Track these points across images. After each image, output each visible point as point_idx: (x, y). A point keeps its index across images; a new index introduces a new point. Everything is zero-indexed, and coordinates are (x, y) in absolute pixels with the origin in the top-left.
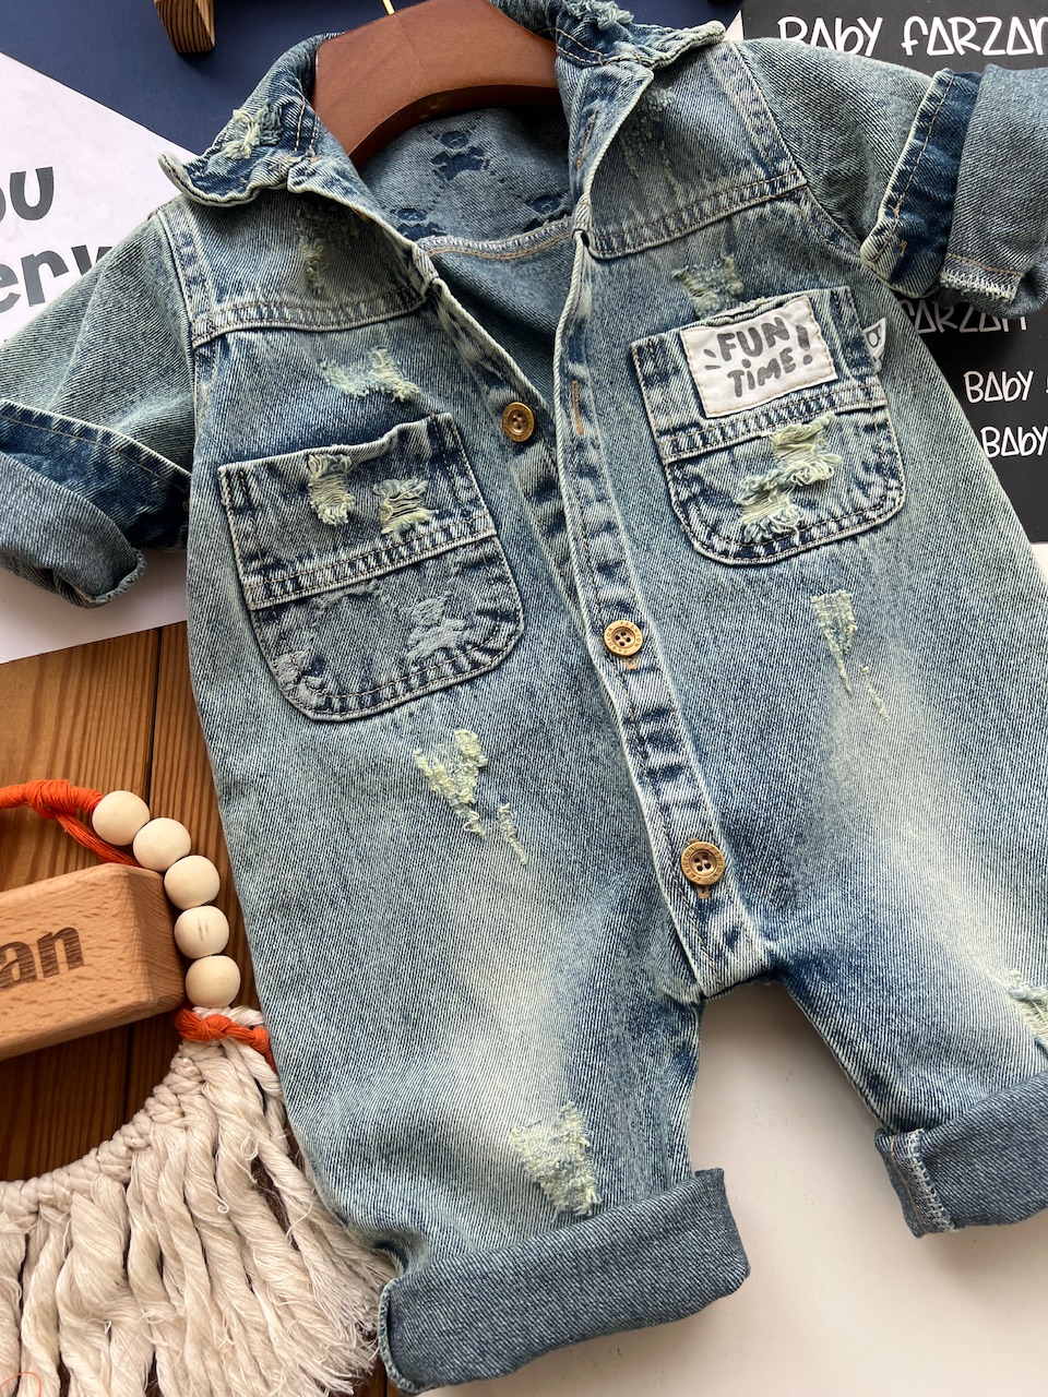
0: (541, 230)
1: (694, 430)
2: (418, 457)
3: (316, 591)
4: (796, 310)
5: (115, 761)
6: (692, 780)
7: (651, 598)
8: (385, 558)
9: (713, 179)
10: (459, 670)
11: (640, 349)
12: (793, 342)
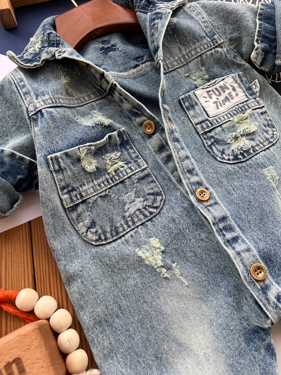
0: (140, 67)
1: (207, 122)
2: (116, 145)
3: (88, 197)
6: (243, 241)
7: (207, 179)
8: (110, 181)
9: (194, 44)
10: (146, 216)
11: (183, 99)
12: (231, 90)
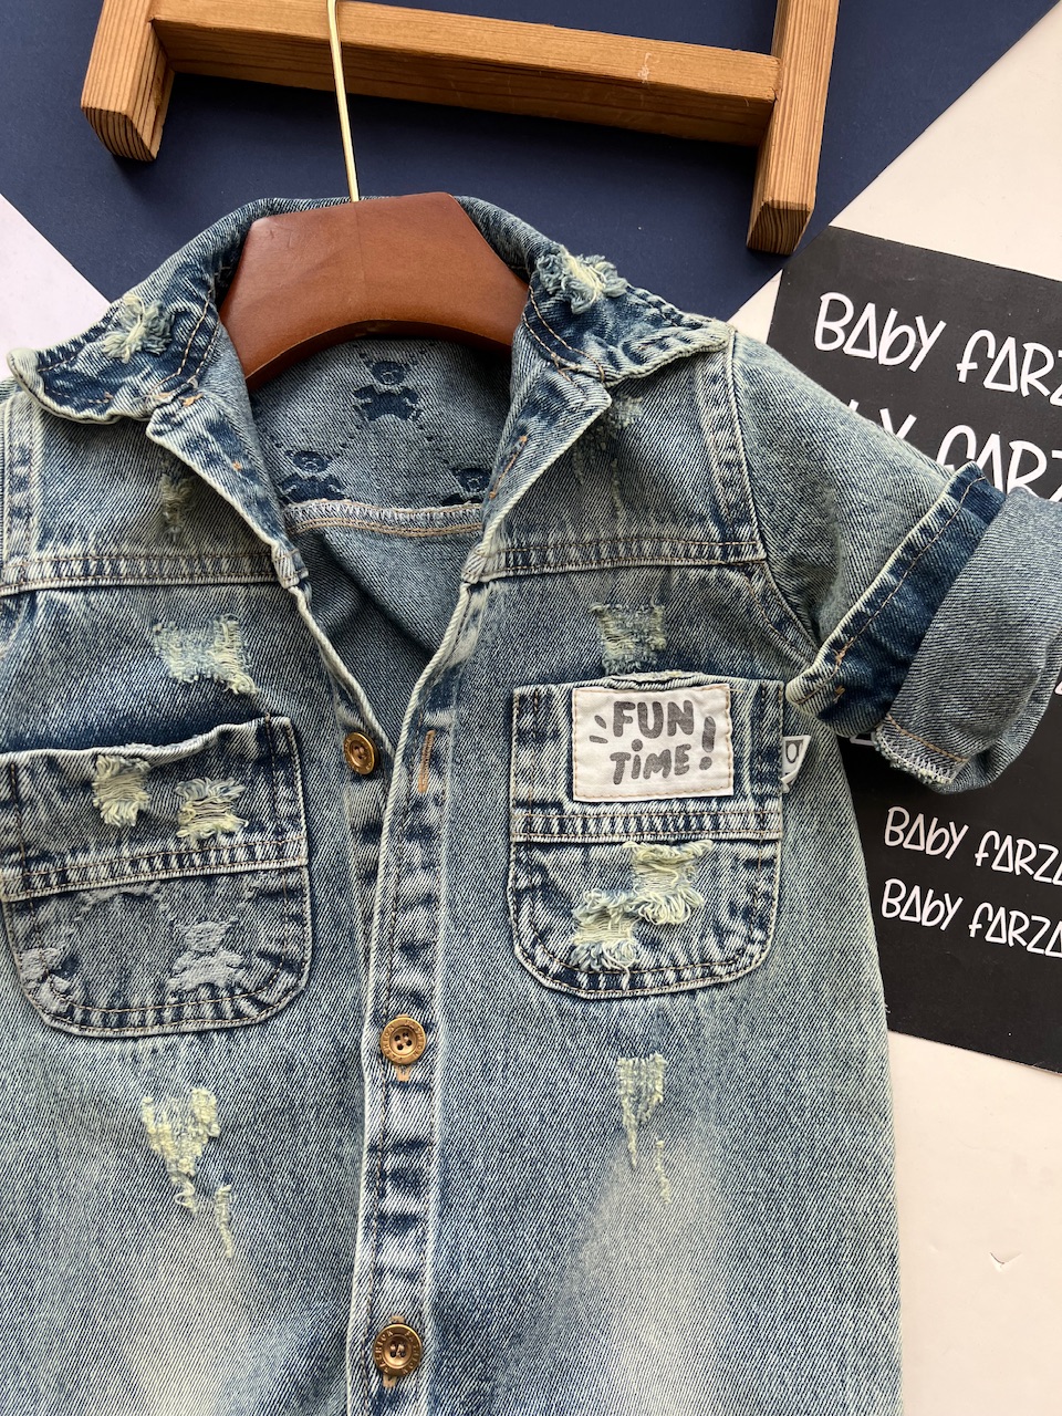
0: (458, 509)
1: (553, 812)
2: (241, 758)
3: (85, 887)
4: (709, 698)
6: (421, 1241)
7: (451, 995)
8: (174, 862)
9: (661, 521)
10: (219, 1015)
11: (523, 698)
12: (695, 739)
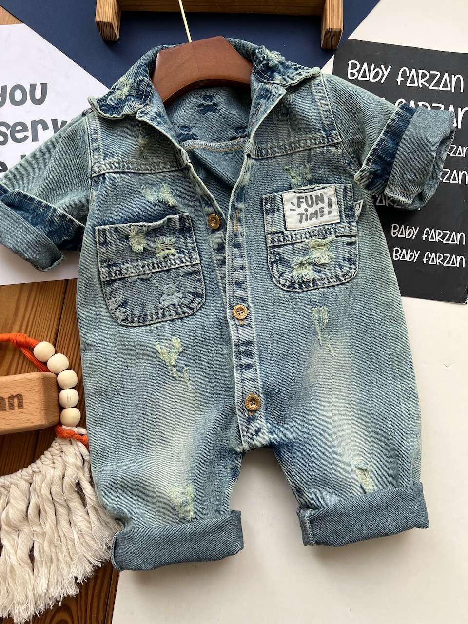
0: (236, 141)
1: (281, 234)
2: (174, 229)
3: (128, 276)
4: (329, 192)
5: (45, 328)
6: (255, 371)
7: (254, 298)
8: (156, 266)
9: (306, 133)
10: (178, 314)
11: (266, 199)
